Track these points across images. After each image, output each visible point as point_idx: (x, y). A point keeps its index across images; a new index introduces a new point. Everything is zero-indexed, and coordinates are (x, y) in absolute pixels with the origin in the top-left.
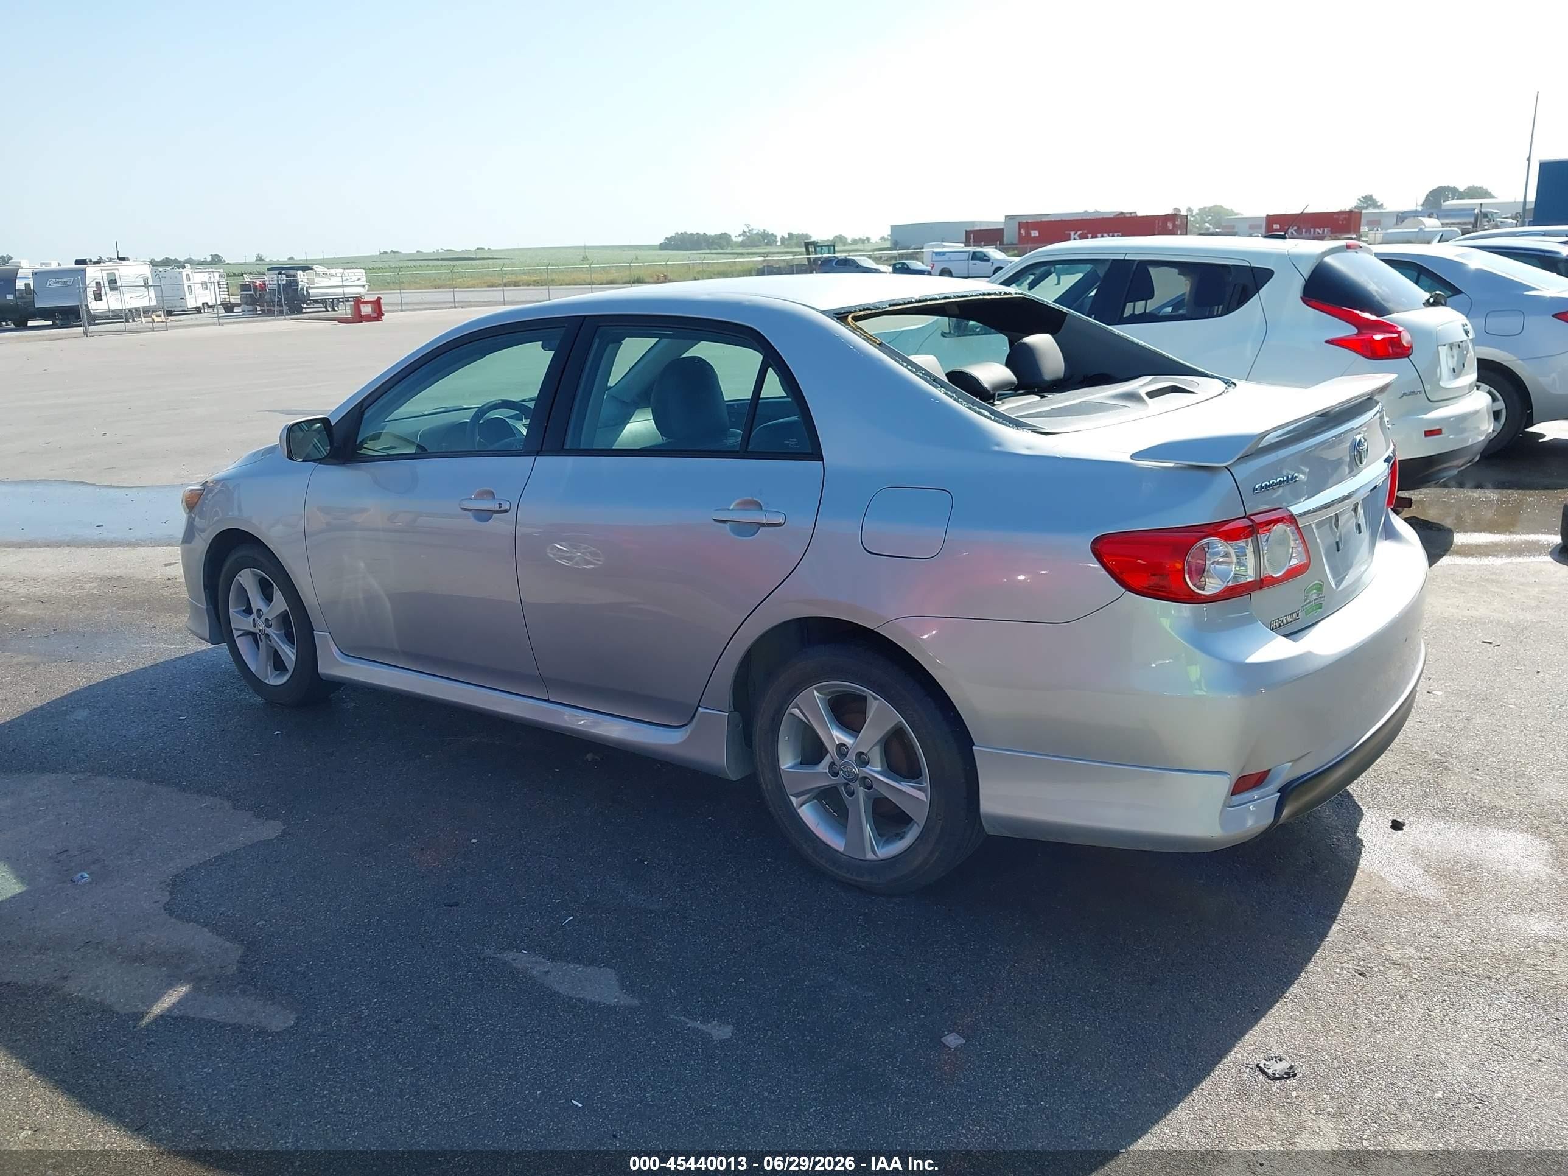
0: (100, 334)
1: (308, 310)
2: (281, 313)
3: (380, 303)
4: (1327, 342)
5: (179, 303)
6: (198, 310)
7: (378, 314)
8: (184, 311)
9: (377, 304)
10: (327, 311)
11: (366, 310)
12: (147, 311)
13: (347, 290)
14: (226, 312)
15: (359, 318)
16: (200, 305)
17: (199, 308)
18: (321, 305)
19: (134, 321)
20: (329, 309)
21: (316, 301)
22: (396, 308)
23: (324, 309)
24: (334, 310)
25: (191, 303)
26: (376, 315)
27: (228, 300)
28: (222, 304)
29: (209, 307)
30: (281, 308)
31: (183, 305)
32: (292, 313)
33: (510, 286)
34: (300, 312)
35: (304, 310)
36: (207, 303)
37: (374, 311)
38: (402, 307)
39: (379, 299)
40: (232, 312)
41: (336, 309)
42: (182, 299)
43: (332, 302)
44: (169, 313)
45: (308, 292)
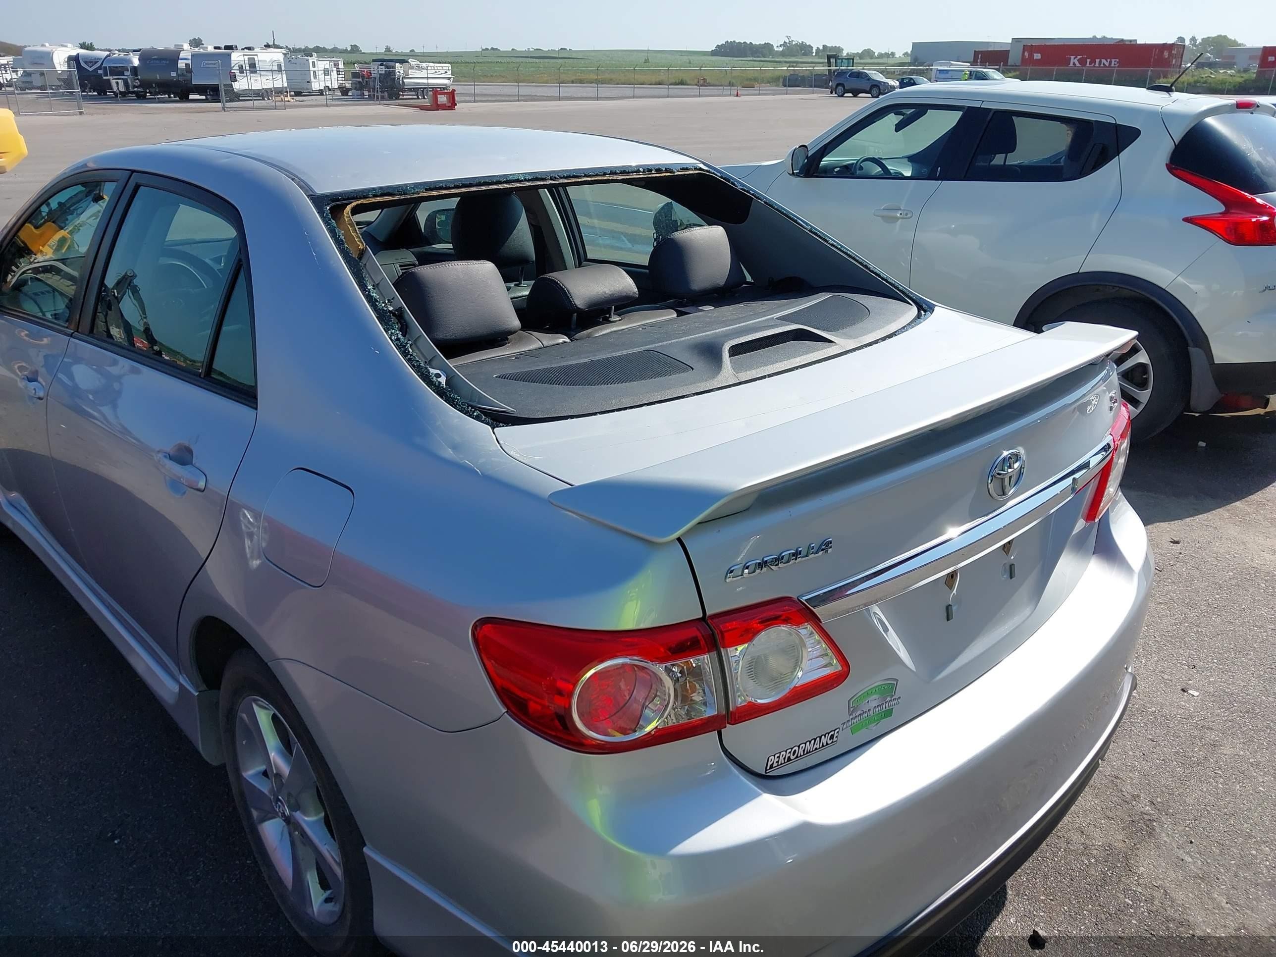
0: (235, 109)
1: (405, 97)
2: (383, 98)
3: (454, 93)
4: (1186, 220)
5: (306, 85)
6: (321, 92)
7: (452, 105)
8: (310, 92)
9: (452, 95)
10: (418, 98)
11: (442, 99)
12: (279, 92)
13: (430, 81)
14: (343, 95)
15: (437, 107)
16: (322, 88)
17: (321, 90)
18: (414, 93)
19: (269, 99)
20: (420, 97)
21: (410, 90)
22: (468, 98)
23: (416, 97)
24: (424, 98)
25: (316, 86)
26: (450, 105)
27: (344, 85)
28: (339, 88)
29: (330, 90)
30: (382, 94)
31: (308, 88)
32: (390, 98)
33: (576, 83)
34: (397, 98)
35: (401, 97)
36: (328, 87)
37: (449, 101)
38: (475, 98)
39: (453, 90)
40: (347, 95)
41: (426, 97)
42: (308, 82)
43: (423, 91)
44: (298, 94)
45: (403, 81)
